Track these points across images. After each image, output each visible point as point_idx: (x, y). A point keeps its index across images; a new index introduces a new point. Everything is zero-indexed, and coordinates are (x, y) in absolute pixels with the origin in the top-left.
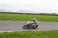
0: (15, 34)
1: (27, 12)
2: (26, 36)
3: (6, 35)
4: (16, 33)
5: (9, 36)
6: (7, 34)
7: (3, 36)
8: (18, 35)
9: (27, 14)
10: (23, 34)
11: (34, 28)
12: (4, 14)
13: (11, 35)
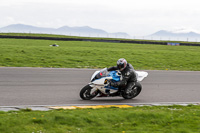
0: (142, 115)
1: (183, 39)
2: (182, 122)
3: (113, 119)
4: (147, 112)
5: (122, 121)
6: (115, 113)
7: (102, 122)
8: (153, 120)
9: (182, 44)
10: (171, 115)
11: (126, 98)
12: (102, 47)
13: (128, 118)
